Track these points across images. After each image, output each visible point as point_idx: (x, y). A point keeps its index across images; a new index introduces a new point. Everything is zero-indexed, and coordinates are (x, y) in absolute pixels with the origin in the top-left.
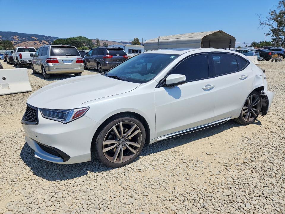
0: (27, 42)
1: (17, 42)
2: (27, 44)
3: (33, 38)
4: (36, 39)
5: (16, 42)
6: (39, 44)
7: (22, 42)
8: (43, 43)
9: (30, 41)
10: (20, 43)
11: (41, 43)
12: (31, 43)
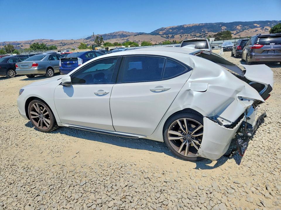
0: (248, 30)
1: (239, 31)
2: (248, 32)
3: (255, 25)
4: (258, 26)
5: (237, 31)
6: (261, 30)
7: (243, 31)
8: (266, 29)
9: (251, 29)
10: (241, 31)
11: (262, 30)
12: (252, 31)
